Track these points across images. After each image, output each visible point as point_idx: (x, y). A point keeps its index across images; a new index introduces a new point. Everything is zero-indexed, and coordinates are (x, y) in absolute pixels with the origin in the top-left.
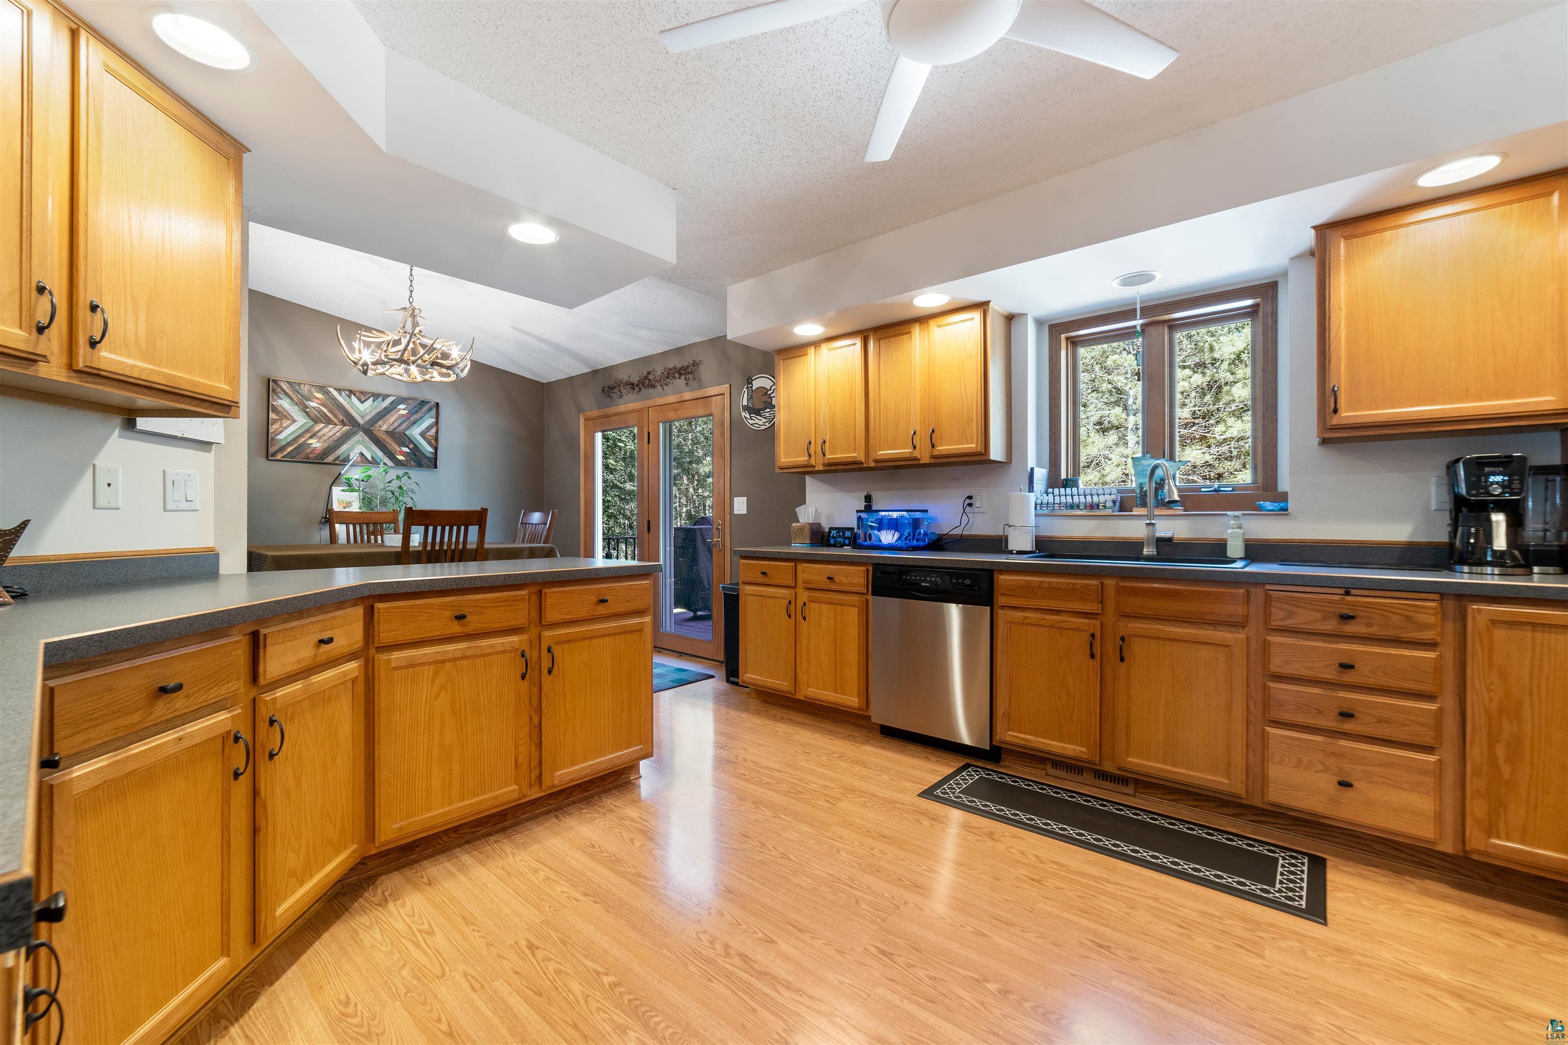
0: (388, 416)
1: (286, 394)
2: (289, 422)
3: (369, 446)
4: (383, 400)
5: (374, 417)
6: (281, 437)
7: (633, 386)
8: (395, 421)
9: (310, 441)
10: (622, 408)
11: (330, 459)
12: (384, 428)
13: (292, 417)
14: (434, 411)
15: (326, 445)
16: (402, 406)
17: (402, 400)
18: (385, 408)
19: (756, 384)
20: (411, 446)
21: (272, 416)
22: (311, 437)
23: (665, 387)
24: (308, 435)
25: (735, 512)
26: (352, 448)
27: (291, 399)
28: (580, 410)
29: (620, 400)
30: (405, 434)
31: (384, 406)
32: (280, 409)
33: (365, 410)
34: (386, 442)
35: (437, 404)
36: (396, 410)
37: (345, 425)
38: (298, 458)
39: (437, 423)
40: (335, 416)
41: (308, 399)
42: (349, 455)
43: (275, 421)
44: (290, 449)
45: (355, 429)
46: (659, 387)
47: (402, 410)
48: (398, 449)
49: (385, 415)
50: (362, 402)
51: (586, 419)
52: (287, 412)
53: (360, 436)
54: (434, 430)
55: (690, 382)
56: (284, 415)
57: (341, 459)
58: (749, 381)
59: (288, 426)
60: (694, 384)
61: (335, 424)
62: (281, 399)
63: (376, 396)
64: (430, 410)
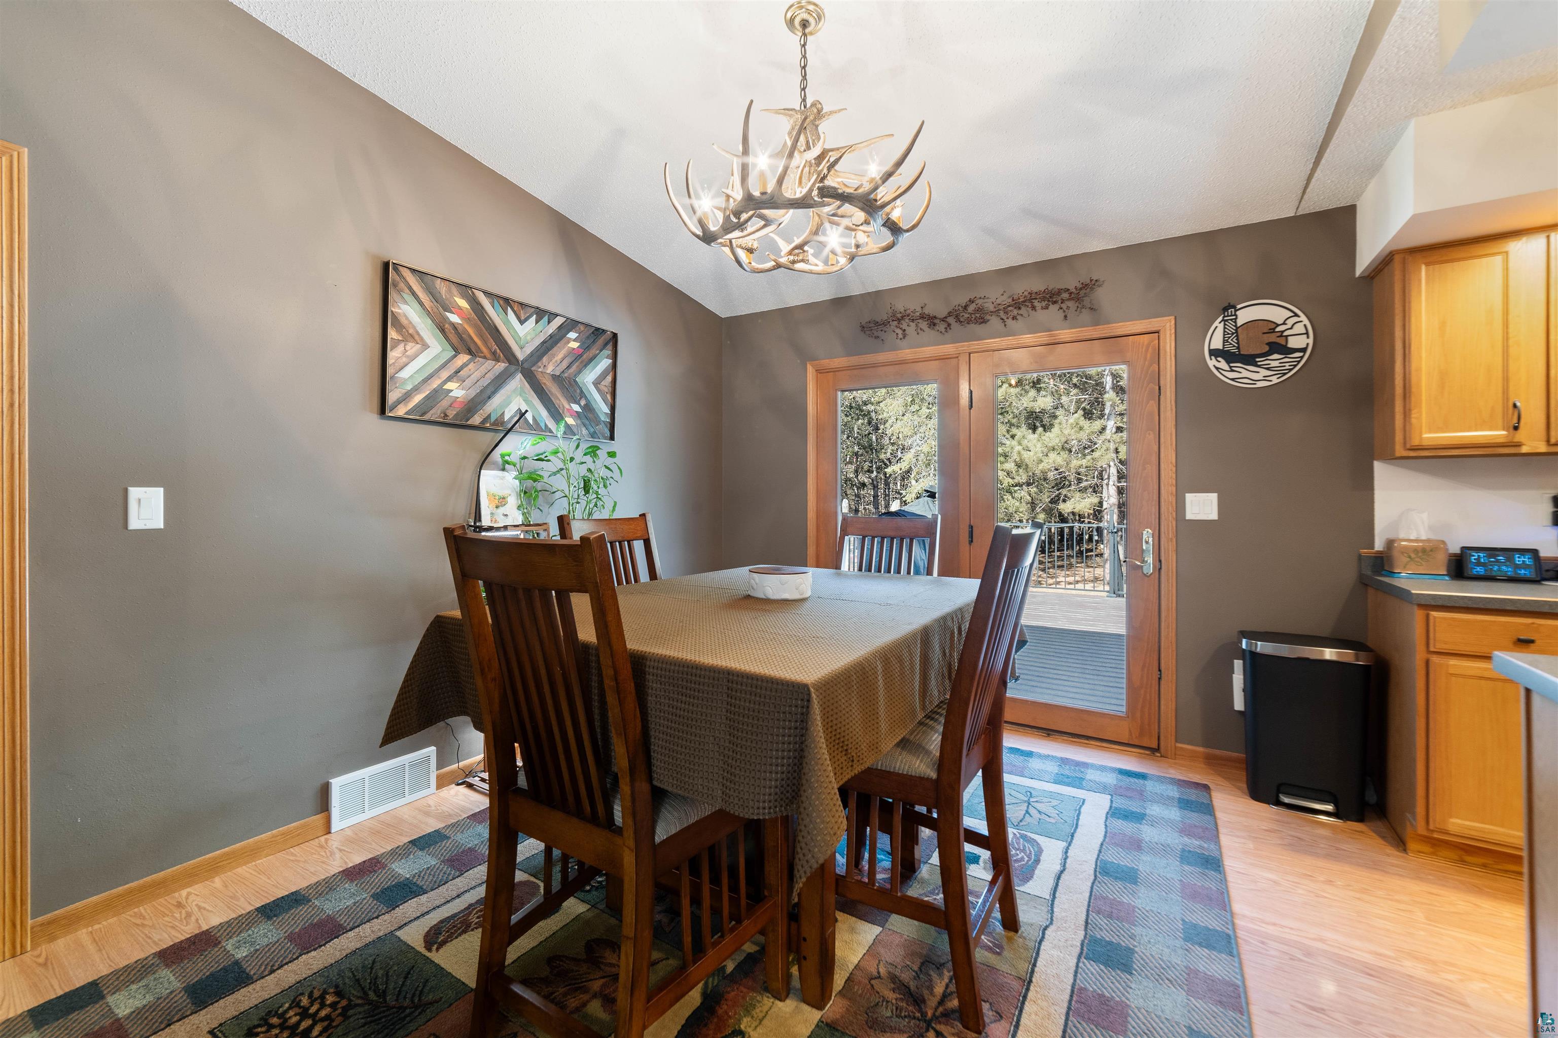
0: (555, 348)
1: (414, 294)
2: (419, 346)
3: (530, 399)
4: (549, 322)
5: (537, 349)
6: (404, 374)
7: (932, 321)
8: (563, 359)
9: (449, 386)
10: (907, 353)
11: (476, 420)
12: (550, 369)
13: (422, 339)
14: (610, 346)
15: (473, 393)
16: (572, 335)
17: (571, 324)
18: (551, 336)
19: (1244, 316)
20: (583, 402)
21: (392, 334)
22: (449, 379)
23: (1010, 322)
24: (445, 374)
25: (1189, 516)
26: (507, 403)
27: (421, 304)
28: (805, 356)
29: (904, 343)
30: (575, 381)
31: (551, 331)
32: (404, 321)
33: (526, 335)
34: (552, 394)
35: (615, 336)
36: (562, 342)
37: (497, 360)
38: (432, 415)
39: (614, 366)
40: (485, 342)
41: (447, 309)
42: (503, 414)
43: (397, 343)
44: (418, 398)
45: (513, 368)
46: (994, 322)
47: (573, 341)
48: (567, 406)
49: (552, 347)
50: (522, 322)
51: (819, 371)
52: (414, 327)
53: (518, 381)
54: (609, 378)
55: (1071, 314)
56: (411, 336)
57: (493, 419)
58: (1228, 309)
59: (416, 356)
60: (1086, 315)
61: (485, 357)
62: (406, 302)
63: (541, 313)
64: (606, 345)
